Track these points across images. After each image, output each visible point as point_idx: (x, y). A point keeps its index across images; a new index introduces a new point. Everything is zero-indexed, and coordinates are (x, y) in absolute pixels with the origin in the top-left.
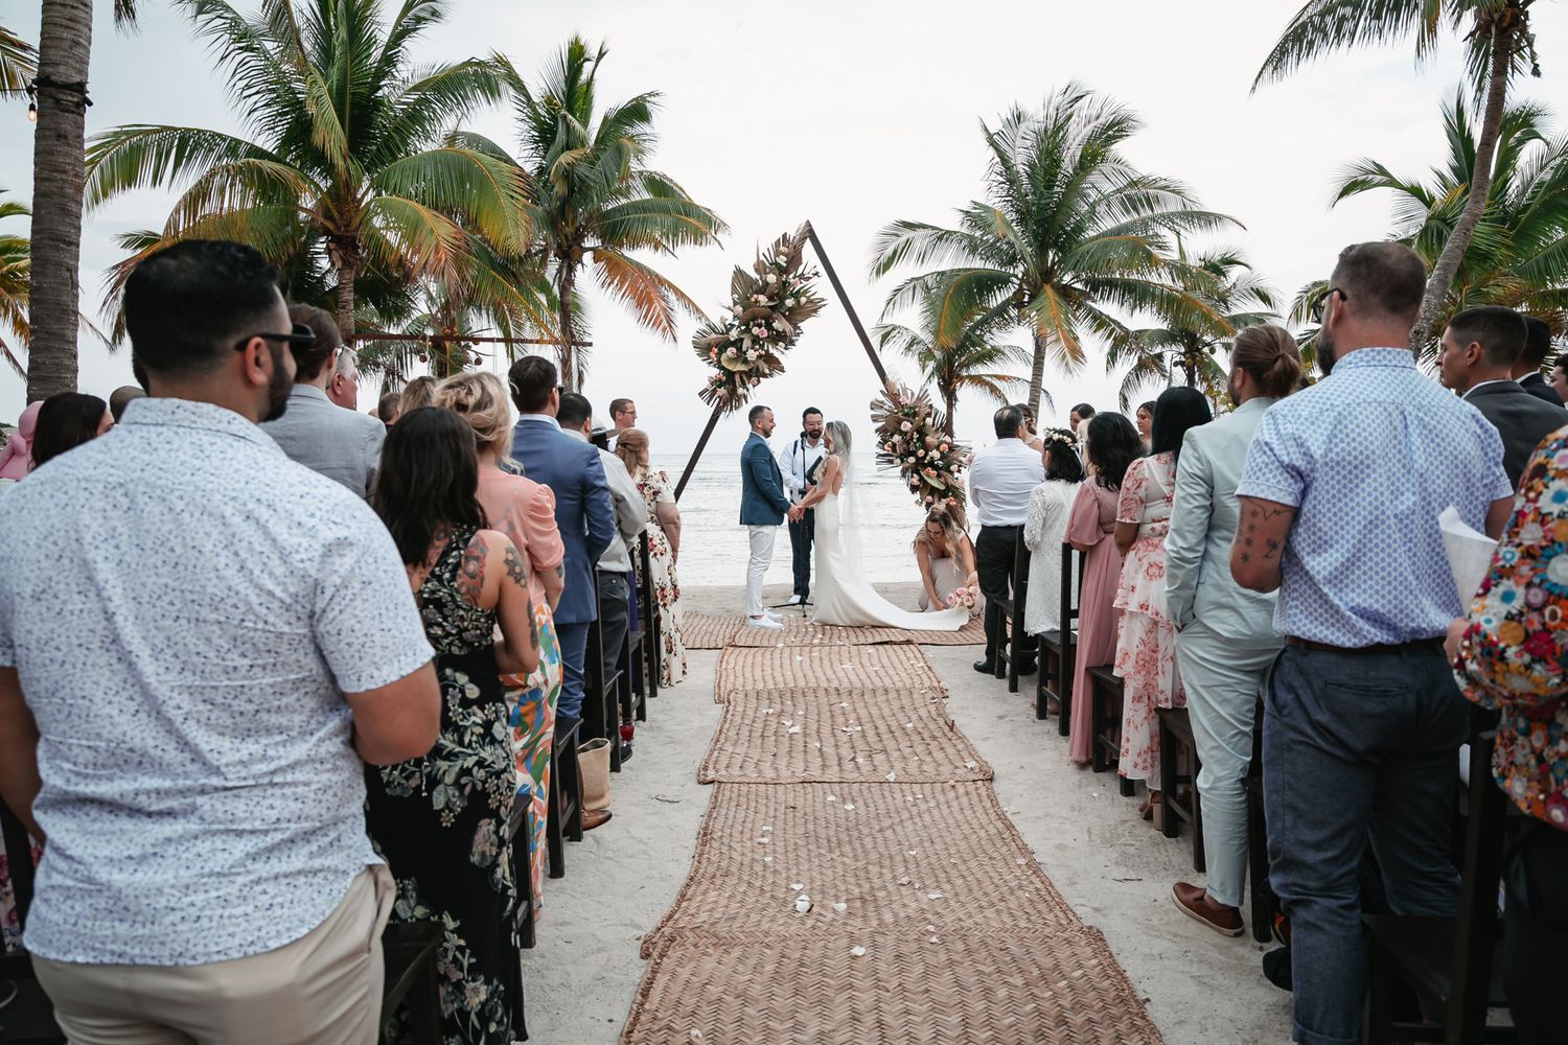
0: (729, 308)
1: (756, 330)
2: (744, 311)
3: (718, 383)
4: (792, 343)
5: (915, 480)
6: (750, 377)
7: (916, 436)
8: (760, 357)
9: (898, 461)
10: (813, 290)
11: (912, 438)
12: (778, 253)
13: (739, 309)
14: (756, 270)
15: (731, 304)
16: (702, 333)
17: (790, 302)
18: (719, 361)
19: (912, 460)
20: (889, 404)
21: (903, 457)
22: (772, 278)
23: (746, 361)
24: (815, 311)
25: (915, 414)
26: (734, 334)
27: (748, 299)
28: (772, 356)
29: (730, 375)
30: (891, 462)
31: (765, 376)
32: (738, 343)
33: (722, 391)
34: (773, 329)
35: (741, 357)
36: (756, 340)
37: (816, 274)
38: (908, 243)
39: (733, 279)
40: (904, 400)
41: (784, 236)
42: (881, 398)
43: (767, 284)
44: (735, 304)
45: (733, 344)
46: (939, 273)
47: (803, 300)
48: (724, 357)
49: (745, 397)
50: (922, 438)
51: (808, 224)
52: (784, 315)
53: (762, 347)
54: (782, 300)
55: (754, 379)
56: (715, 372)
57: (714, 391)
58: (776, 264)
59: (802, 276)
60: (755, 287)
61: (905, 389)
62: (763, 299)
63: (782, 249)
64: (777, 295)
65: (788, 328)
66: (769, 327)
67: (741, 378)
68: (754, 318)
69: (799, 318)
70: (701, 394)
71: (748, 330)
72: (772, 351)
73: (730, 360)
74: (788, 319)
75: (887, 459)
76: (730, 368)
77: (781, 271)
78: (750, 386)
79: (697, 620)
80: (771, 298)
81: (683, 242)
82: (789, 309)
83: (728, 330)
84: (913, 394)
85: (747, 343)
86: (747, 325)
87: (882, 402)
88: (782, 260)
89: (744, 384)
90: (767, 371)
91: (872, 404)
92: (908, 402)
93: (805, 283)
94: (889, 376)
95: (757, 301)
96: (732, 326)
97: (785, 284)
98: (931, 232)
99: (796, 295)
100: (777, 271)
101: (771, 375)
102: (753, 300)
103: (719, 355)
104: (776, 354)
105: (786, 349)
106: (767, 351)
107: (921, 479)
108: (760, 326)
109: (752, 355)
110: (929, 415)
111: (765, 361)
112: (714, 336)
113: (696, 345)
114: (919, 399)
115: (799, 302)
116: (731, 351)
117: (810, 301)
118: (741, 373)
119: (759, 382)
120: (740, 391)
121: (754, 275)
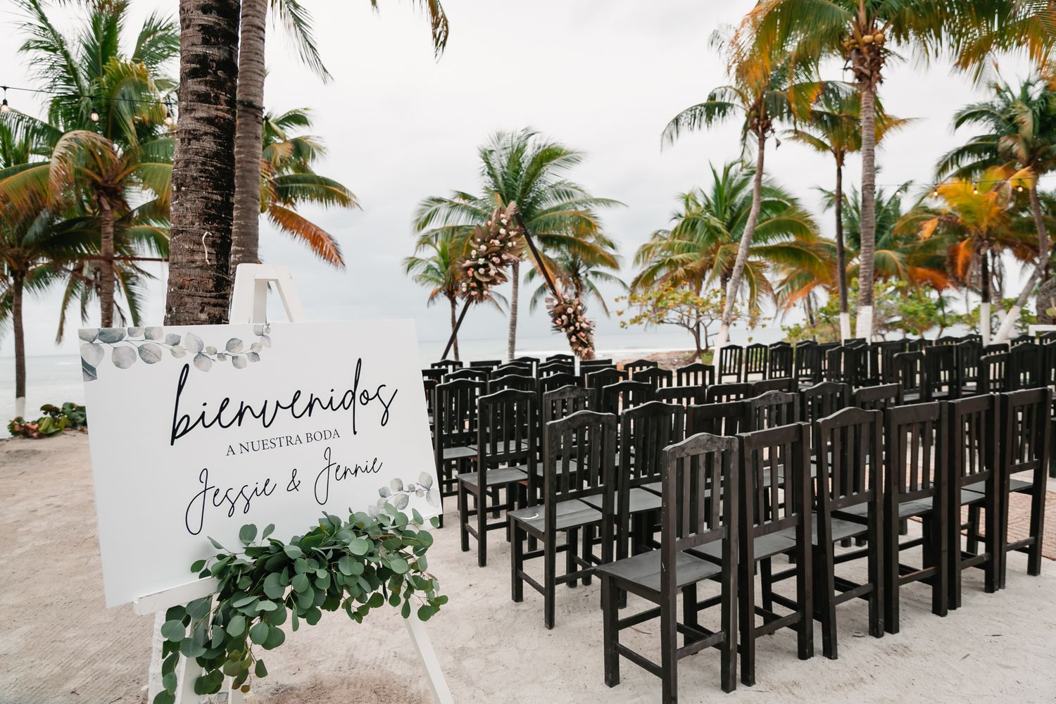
1: (494, 259)
5: (574, 339)
6: (490, 285)
9: (563, 329)
11: (571, 317)
18: (473, 276)
19: (572, 328)
21: (567, 327)
22: (502, 231)
23: (488, 276)
26: (481, 261)
28: (501, 273)
29: (480, 283)
30: (560, 330)
32: (485, 266)
34: (502, 259)
35: (486, 274)
38: (436, 210)
43: (499, 234)
50: (576, 317)
53: (497, 268)
62: (496, 242)
67: (486, 285)
68: (492, 252)
73: (481, 275)
75: (558, 328)
80: (501, 241)
82: (509, 248)
85: (491, 265)
90: (499, 281)
95: (493, 243)
101: (499, 284)
102: (491, 243)
103: (473, 272)
107: (577, 338)
108: (496, 257)
109: (492, 273)
110: (578, 305)
111: (499, 276)
116: (482, 271)
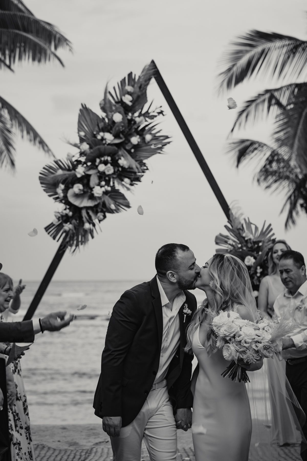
0: (75, 145)
1: (102, 168)
2: (91, 148)
3: (65, 219)
4: (138, 179)
6: (96, 213)
7: (259, 270)
8: (106, 193)
10: (157, 128)
11: (256, 273)
12: (124, 92)
13: (85, 147)
14: (103, 109)
15: (77, 141)
16: (49, 169)
17: (135, 140)
18: (65, 197)
20: (233, 239)
22: (118, 117)
23: (92, 197)
24: (161, 148)
25: (259, 249)
26: (80, 171)
27: (95, 136)
28: (117, 192)
29: (76, 210)
31: (111, 211)
32: (85, 180)
33: (68, 226)
34: (118, 165)
35: (87, 192)
36: (102, 176)
37: (161, 112)
38: (264, 54)
39: (80, 116)
40: (248, 235)
41: (130, 75)
42: (226, 233)
43: (114, 122)
44: (82, 140)
45: (79, 180)
46: (297, 85)
47: (148, 137)
48: (70, 192)
49: (91, 232)
51: (153, 62)
52: (129, 152)
53: (108, 183)
54: (128, 136)
55: (100, 215)
56: (60, 207)
57: (60, 227)
58: (121, 102)
59: (147, 115)
60: (101, 125)
61: (249, 224)
62: (109, 137)
63: (129, 88)
64: (123, 132)
65: (134, 164)
66: (115, 163)
67: (88, 213)
68: (101, 155)
69: (145, 154)
70: (47, 229)
71: (94, 167)
72: (118, 187)
73: (77, 196)
74: (133, 156)
76: (77, 203)
77: (126, 109)
78: (96, 221)
79: (43, 452)
80: (116, 136)
81: (20, 58)
82: (136, 147)
83: (75, 167)
84: (256, 228)
85: (94, 180)
86: (93, 161)
87: (227, 237)
88: (127, 99)
89: (90, 221)
90: (113, 207)
91: (217, 238)
92: (251, 237)
93: (150, 121)
94: (234, 211)
95: (103, 139)
96: (79, 162)
97: (131, 122)
98: (287, 42)
99: (141, 133)
100: (122, 109)
101: (117, 211)
102: (99, 137)
103: (65, 191)
104: (122, 190)
105: (132, 185)
106: (113, 187)
108: (106, 163)
109: (98, 191)
111: (110, 197)
112: (60, 172)
113: (42, 180)
114: (263, 234)
115: (143, 139)
116: (78, 188)
117: (155, 138)
118: (87, 208)
119: (105, 217)
120: (87, 226)
121: (101, 114)
